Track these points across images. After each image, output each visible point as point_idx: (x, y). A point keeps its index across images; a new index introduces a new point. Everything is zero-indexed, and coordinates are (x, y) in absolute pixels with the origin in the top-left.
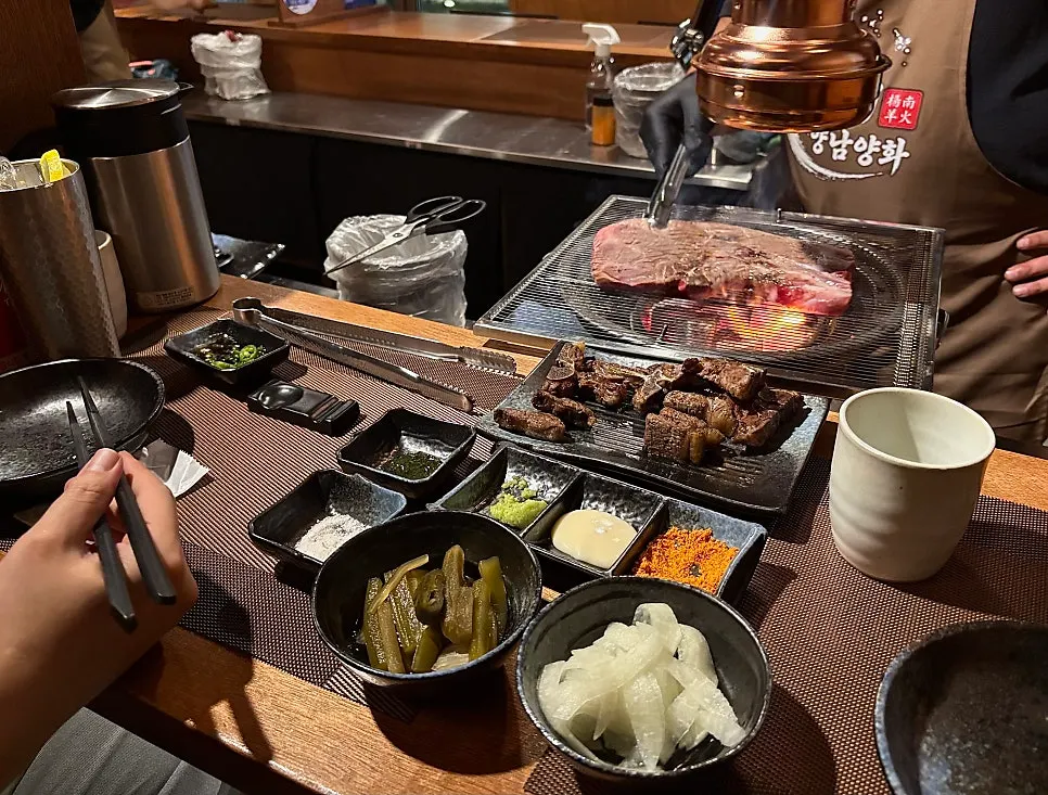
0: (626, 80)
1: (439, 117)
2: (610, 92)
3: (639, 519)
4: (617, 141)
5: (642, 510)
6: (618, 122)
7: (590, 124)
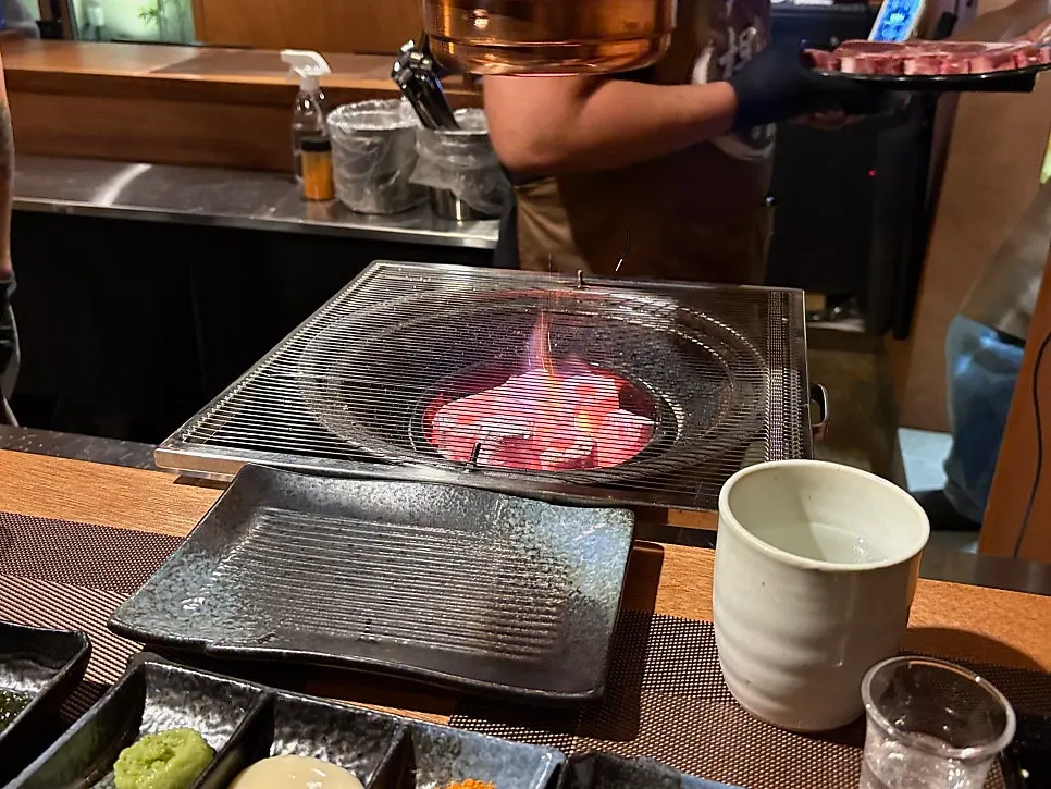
0: (341, 122)
1: (114, 173)
2: (324, 134)
3: (365, 761)
4: (336, 195)
5: (370, 744)
6: (335, 169)
7: (301, 175)
